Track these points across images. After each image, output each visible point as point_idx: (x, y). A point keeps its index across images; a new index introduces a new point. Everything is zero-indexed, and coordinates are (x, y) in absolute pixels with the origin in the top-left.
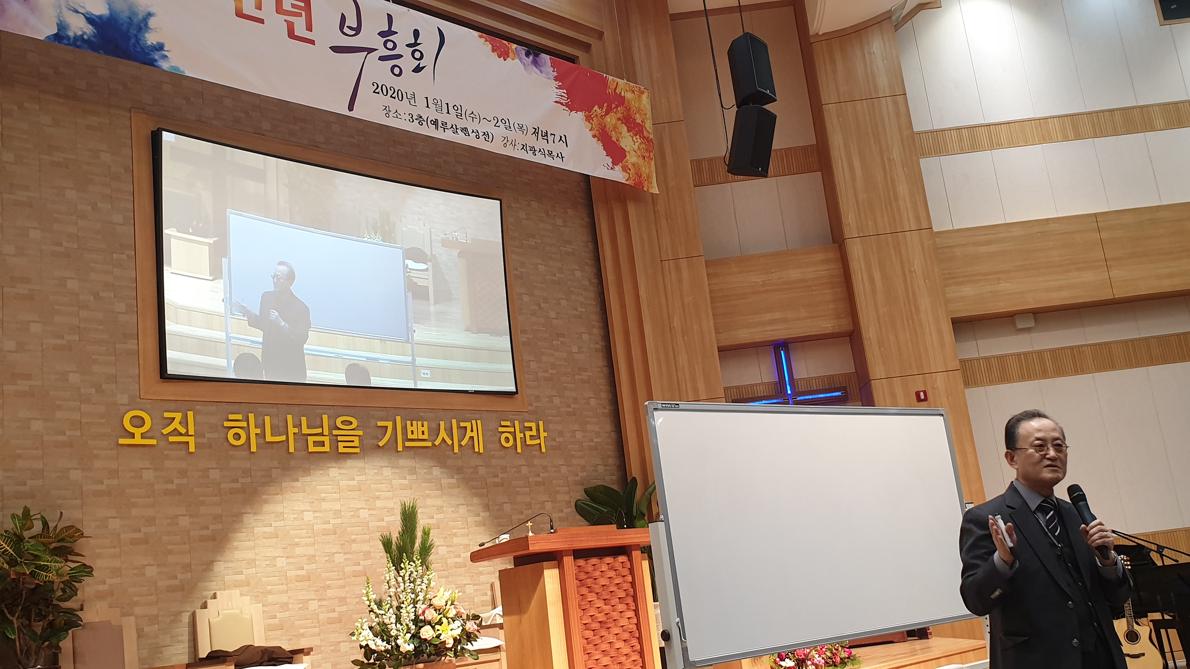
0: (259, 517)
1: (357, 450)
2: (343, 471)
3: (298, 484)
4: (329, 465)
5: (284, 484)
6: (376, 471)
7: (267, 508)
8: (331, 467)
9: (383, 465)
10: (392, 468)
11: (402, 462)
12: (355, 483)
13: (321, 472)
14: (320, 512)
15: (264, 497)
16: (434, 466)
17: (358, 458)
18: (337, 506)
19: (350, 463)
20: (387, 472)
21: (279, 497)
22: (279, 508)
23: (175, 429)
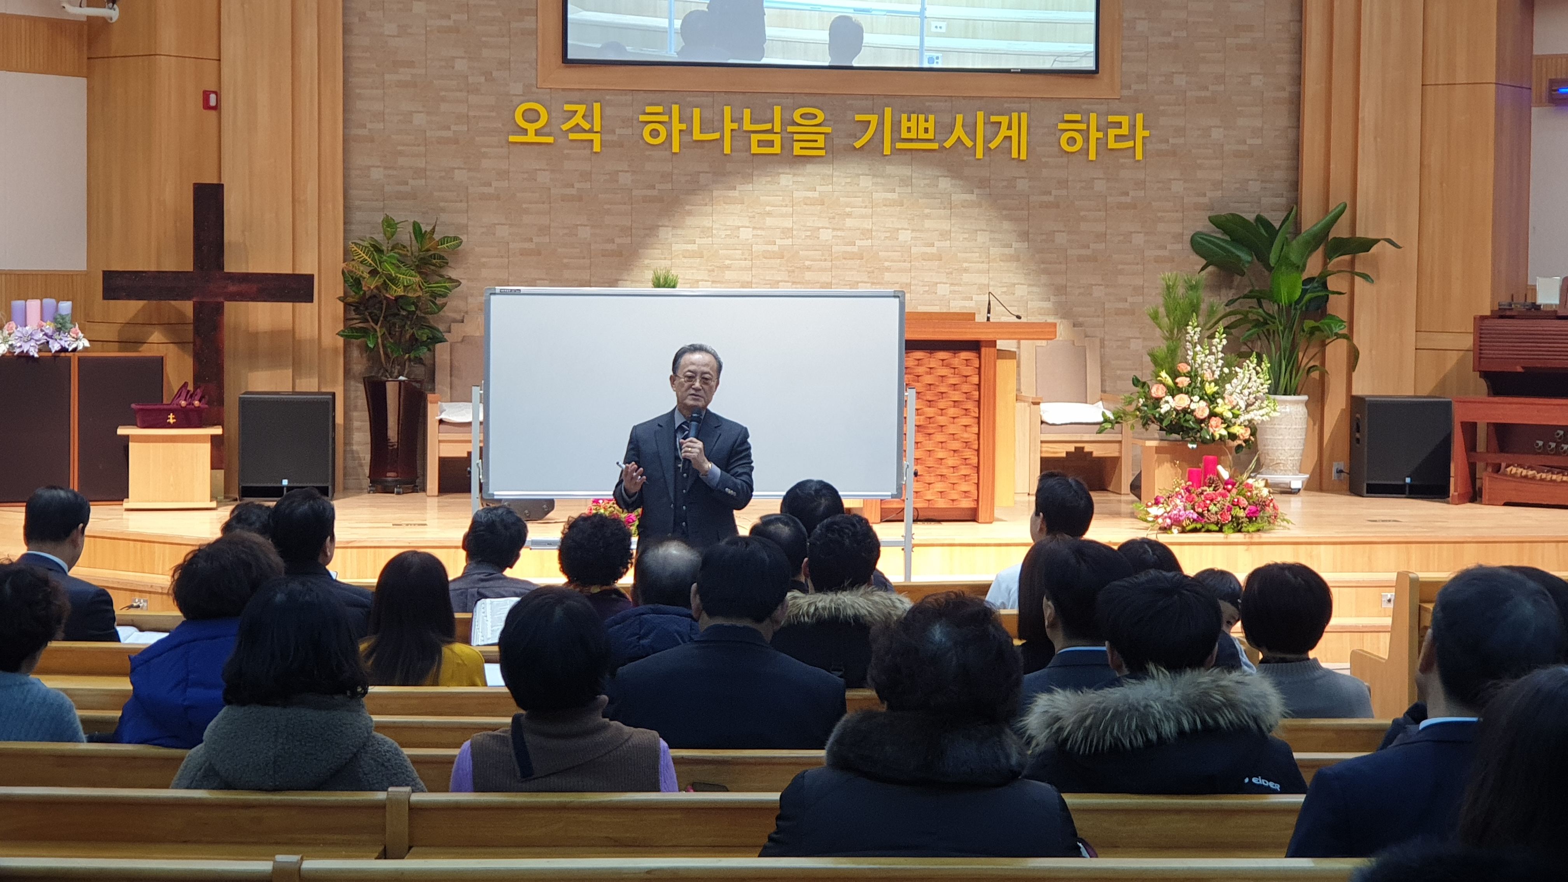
0: (679, 232)
1: (822, 153)
2: (800, 179)
3: (736, 194)
4: (780, 171)
5: (716, 193)
6: (849, 180)
7: (690, 221)
8: (783, 173)
9: (860, 172)
10: (874, 176)
11: (890, 169)
12: (816, 195)
13: (769, 179)
14: (763, 229)
15: (687, 207)
16: (941, 176)
17: (823, 163)
18: (788, 223)
19: (810, 168)
20: (866, 182)
21: (708, 209)
22: (706, 222)
23: (578, 125)
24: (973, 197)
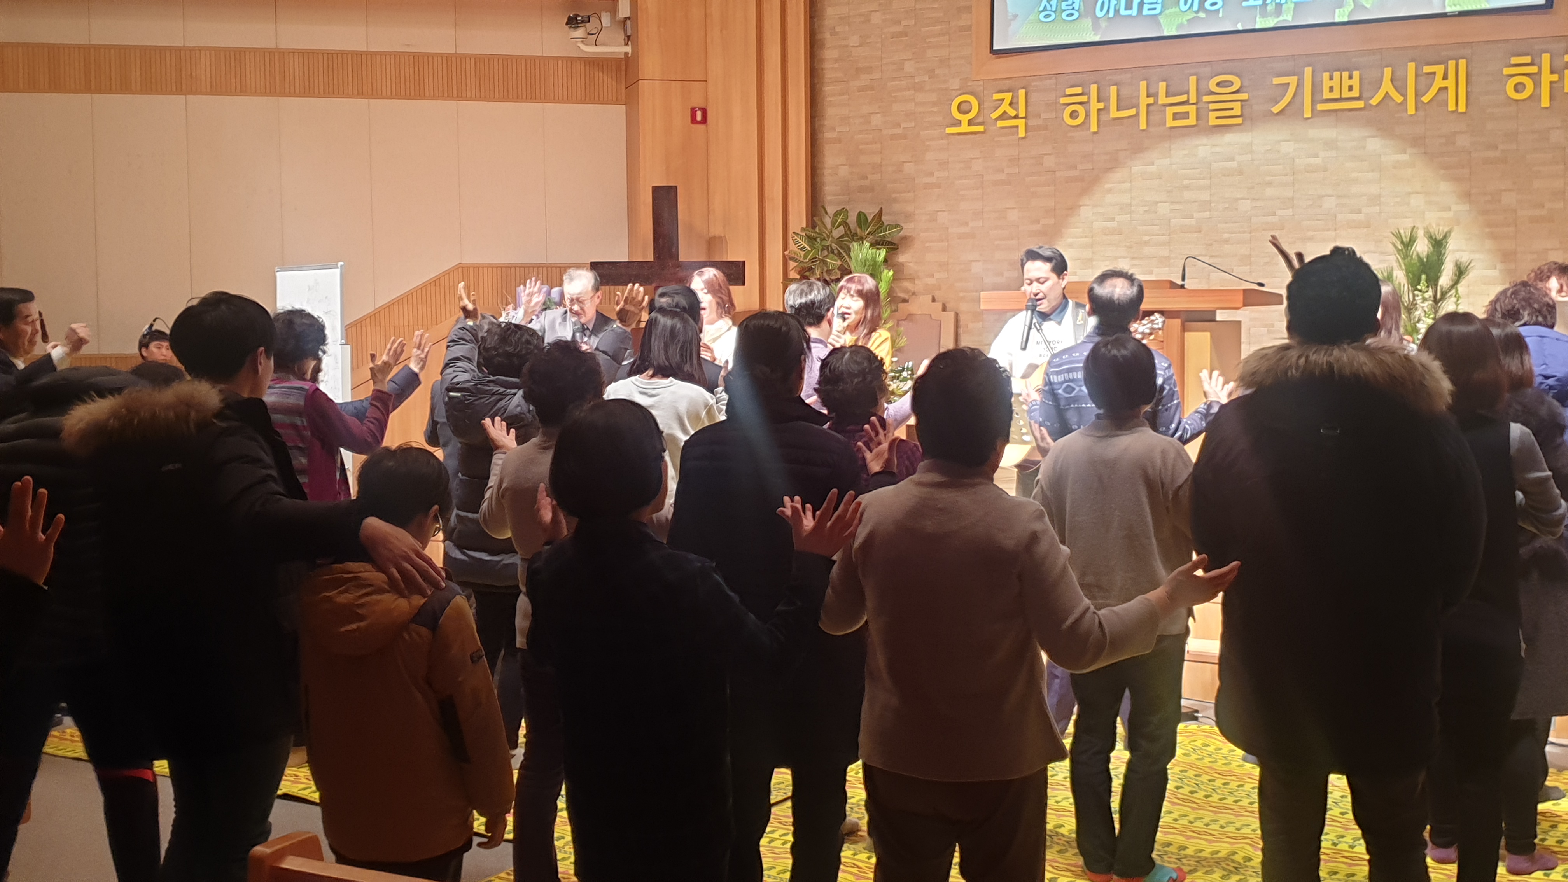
1: (1239, 121)
2: (1218, 150)
3: (1154, 169)
4: (1198, 143)
5: (1135, 169)
6: (1268, 148)
7: (1109, 199)
8: (1201, 145)
9: (1281, 138)
10: (1296, 141)
11: (1312, 133)
12: (1235, 165)
13: (1186, 152)
14: (1181, 203)
15: (1107, 186)
16: (1369, 137)
17: (1239, 131)
18: (1205, 196)
19: (1226, 138)
20: (1287, 148)
21: (1127, 186)
22: (1125, 199)
23: (1005, 112)
24: (1404, 157)
